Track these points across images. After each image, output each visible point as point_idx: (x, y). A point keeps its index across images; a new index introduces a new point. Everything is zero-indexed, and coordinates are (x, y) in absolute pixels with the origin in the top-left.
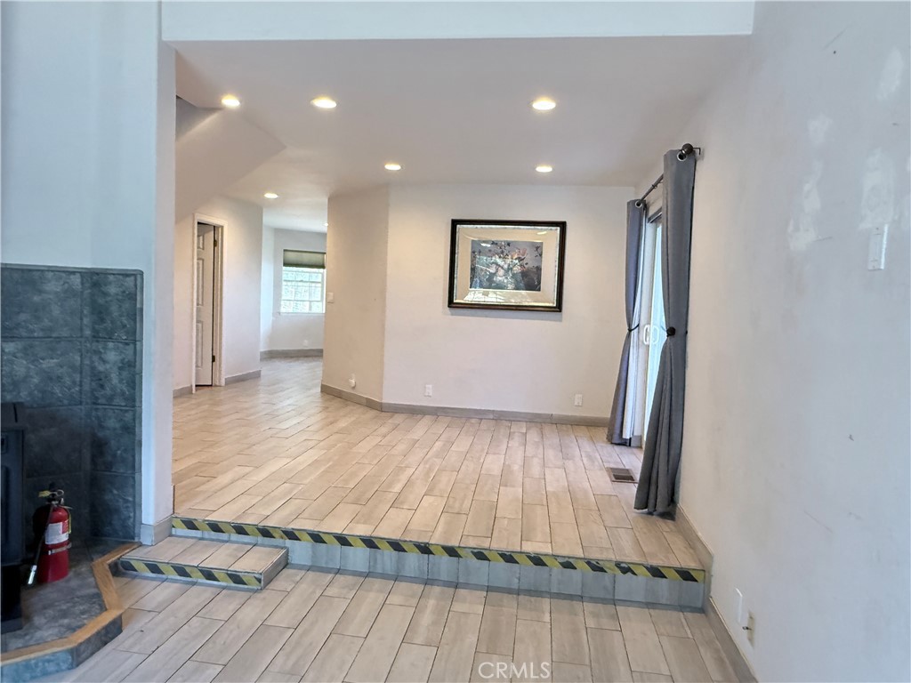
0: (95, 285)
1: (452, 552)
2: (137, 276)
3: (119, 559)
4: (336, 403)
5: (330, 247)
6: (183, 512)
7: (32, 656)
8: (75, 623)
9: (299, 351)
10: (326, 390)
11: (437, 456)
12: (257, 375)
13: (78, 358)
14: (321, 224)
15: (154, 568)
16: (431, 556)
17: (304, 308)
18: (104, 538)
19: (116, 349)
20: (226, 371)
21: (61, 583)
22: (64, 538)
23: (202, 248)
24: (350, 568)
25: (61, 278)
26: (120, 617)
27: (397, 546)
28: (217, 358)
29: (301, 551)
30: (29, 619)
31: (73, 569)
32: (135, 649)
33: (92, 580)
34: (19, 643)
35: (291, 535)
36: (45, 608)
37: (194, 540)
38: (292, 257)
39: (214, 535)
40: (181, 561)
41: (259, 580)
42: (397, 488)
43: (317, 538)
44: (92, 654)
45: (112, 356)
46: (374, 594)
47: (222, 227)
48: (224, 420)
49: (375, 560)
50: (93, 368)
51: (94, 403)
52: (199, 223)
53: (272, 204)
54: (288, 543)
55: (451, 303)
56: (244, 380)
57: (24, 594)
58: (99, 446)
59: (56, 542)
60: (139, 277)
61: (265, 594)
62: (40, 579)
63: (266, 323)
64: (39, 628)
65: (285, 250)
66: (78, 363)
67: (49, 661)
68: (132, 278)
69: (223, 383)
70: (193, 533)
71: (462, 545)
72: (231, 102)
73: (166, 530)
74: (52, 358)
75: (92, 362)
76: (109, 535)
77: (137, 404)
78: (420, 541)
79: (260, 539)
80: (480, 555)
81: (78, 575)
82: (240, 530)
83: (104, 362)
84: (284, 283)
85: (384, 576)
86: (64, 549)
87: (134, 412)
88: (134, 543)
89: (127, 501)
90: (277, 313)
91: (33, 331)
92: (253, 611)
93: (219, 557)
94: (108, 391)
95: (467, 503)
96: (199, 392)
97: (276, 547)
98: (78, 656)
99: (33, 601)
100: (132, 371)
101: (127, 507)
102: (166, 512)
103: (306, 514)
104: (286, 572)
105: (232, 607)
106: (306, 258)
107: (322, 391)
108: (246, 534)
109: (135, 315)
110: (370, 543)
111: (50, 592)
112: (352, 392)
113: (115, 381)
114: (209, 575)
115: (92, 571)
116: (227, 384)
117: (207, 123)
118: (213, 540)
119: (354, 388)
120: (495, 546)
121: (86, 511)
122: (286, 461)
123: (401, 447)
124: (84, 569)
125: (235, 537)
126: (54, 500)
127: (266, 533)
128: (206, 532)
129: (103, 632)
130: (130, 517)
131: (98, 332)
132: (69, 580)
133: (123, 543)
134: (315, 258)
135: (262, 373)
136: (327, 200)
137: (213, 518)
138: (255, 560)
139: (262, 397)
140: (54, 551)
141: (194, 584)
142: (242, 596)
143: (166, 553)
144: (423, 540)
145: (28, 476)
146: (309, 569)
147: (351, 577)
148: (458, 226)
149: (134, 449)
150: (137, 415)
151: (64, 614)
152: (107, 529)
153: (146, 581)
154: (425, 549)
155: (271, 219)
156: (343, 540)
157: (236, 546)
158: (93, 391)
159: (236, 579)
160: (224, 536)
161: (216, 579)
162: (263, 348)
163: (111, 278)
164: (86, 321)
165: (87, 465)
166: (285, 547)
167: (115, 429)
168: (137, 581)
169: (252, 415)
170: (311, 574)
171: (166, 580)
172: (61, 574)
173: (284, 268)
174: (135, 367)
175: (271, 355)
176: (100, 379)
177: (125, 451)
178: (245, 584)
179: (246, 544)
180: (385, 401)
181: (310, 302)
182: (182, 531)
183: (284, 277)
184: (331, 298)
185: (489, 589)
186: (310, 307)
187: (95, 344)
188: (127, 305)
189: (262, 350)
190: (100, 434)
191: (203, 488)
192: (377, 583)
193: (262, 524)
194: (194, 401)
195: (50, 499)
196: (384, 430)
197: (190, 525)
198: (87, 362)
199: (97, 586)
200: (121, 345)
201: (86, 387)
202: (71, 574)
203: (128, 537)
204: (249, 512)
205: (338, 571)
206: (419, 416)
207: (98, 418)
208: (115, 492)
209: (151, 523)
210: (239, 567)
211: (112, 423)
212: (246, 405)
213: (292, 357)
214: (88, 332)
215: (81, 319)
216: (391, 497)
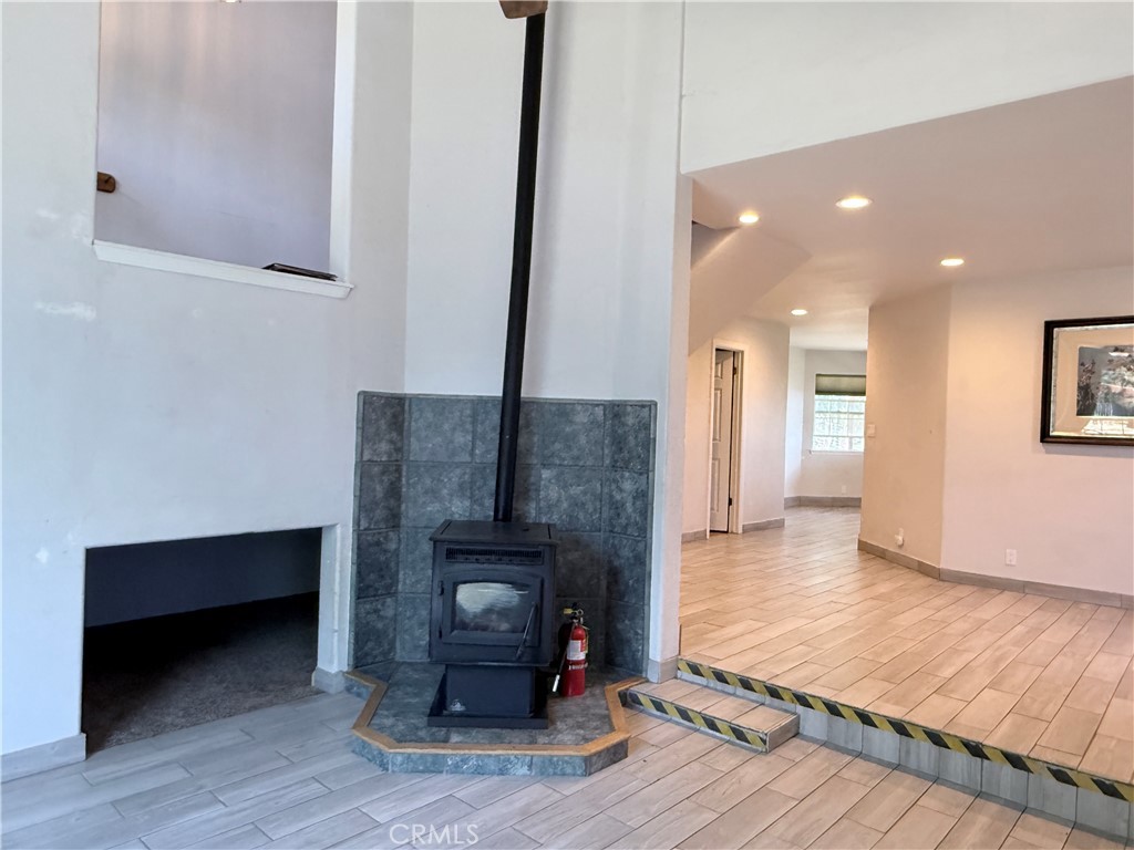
0: (616, 416)
1: (1016, 761)
2: (651, 406)
3: (627, 689)
4: (877, 564)
5: (870, 368)
6: (688, 655)
7: (556, 753)
8: (588, 734)
9: (834, 499)
10: (864, 548)
11: (1016, 643)
12: (780, 525)
13: (598, 485)
14: (860, 341)
15: (659, 706)
16: (986, 761)
17: (844, 446)
18: (617, 669)
19: (633, 479)
20: (744, 516)
21: (578, 699)
22: (582, 656)
23: (719, 377)
24: (876, 754)
25: (587, 410)
26: (626, 740)
27: (936, 738)
28: (734, 502)
29: (814, 721)
30: (553, 723)
31: (589, 689)
32: (640, 775)
33: (604, 702)
34: (546, 740)
35: (802, 700)
36: (565, 716)
37: (698, 687)
38: (826, 383)
39: (720, 685)
40: (683, 704)
41: (764, 742)
42: (948, 672)
43: (833, 709)
44: (602, 768)
45: (628, 486)
46: (902, 790)
47: (742, 352)
48: (739, 570)
49: (908, 752)
50: (611, 497)
51: (611, 531)
52: (717, 350)
53: (800, 322)
54: (800, 709)
55: (1045, 436)
56: (765, 529)
57: (550, 702)
58: (614, 574)
59: (575, 659)
60: (653, 407)
61: (770, 758)
62: (562, 692)
63: (792, 464)
64: (560, 732)
65: (818, 375)
66: (599, 492)
67: (567, 762)
68: (647, 409)
69: (740, 531)
70: (697, 678)
71: (1032, 755)
72: (749, 218)
73: (672, 669)
74: (579, 485)
75: (611, 491)
76: (621, 666)
77: (648, 536)
78: (970, 738)
79: (768, 699)
80: (1061, 775)
81: (593, 695)
82: (746, 684)
83: (621, 490)
84: (817, 415)
85: (919, 774)
86: (582, 666)
87: (646, 542)
88: (641, 677)
89: (637, 634)
90: (807, 452)
91: (564, 459)
92: (755, 771)
93: (723, 708)
94: (623, 521)
95: (1051, 709)
96: (714, 537)
97: (786, 711)
98: (591, 765)
99: (557, 708)
100: (644, 498)
101: (637, 639)
102: (672, 652)
103: (821, 681)
104: (796, 741)
105: (734, 762)
106: (845, 383)
107: (859, 549)
108: (752, 689)
109: (649, 444)
110: (900, 728)
111: (571, 705)
112: (897, 551)
113: (630, 510)
114: (711, 724)
115: (603, 694)
116: (744, 531)
117: (724, 244)
118: (716, 690)
119: (901, 546)
120: (1086, 767)
121: (601, 639)
122: (804, 621)
123: (961, 626)
124: (597, 691)
125: (741, 691)
126: (576, 618)
127: (774, 692)
128: (711, 681)
129: (612, 751)
130: (638, 651)
131: (616, 461)
132: (584, 698)
133: (633, 676)
134: (855, 383)
135: (786, 523)
136: (868, 311)
137: (719, 666)
138: (763, 719)
139: (786, 549)
140: (574, 667)
141: (697, 730)
142: (745, 755)
143: (672, 693)
144: (974, 737)
145: (558, 596)
146: (824, 744)
147: (874, 765)
148: (1056, 330)
149: (644, 580)
150: (648, 545)
151: (580, 726)
152: (619, 659)
153: (651, 718)
154: (976, 750)
155: (799, 339)
156: (865, 718)
157: (742, 701)
158: (611, 519)
159: (739, 734)
160: (729, 688)
161: (718, 730)
162: (788, 494)
163: (629, 409)
164: (606, 451)
165: (603, 591)
166: (794, 713)
167: (628, 559)
168: (643, 715)
169: (771, 567)
170: (825, 751)
171: (669, 721)
172: (578, 692)
173: (817, 397)
174: (647, 496)
175: (800, 503)
176: (617, 507)
177: (637, 581)
178: (749, 743)
179: (753, 701)
180: (943, 566)
181: (851, 438)
182: (687, 675)
183: (817, 408)
184: (871, 431)
185: (1075, 826)
186: (851, 444)
187: (614, 473)
188: (642, 435)
189: (786, 496)
190: (616, 563)
191: (709, 636)
192: (909, 780)
193: (770, 682)
194: (708, 547)
195: (573, 617)
196: (938, 602)
197: (695, 670)
198: (606, 490)
199: (607, 709)
200: (636, 475)
201: (605, 515)
202: (587, 693)
203: (636, 670)
204: (760, 666)
205: (859, 755)
206: (995, 591)
207: (613, 545)
208: (627, 622)
209: (659, 660)
210: (744, 722)
211: (626, 552)
212: (766, 557)
213: (826, 507)
214: (607, 462)
215: (603, 449)
216: (937, 682)
